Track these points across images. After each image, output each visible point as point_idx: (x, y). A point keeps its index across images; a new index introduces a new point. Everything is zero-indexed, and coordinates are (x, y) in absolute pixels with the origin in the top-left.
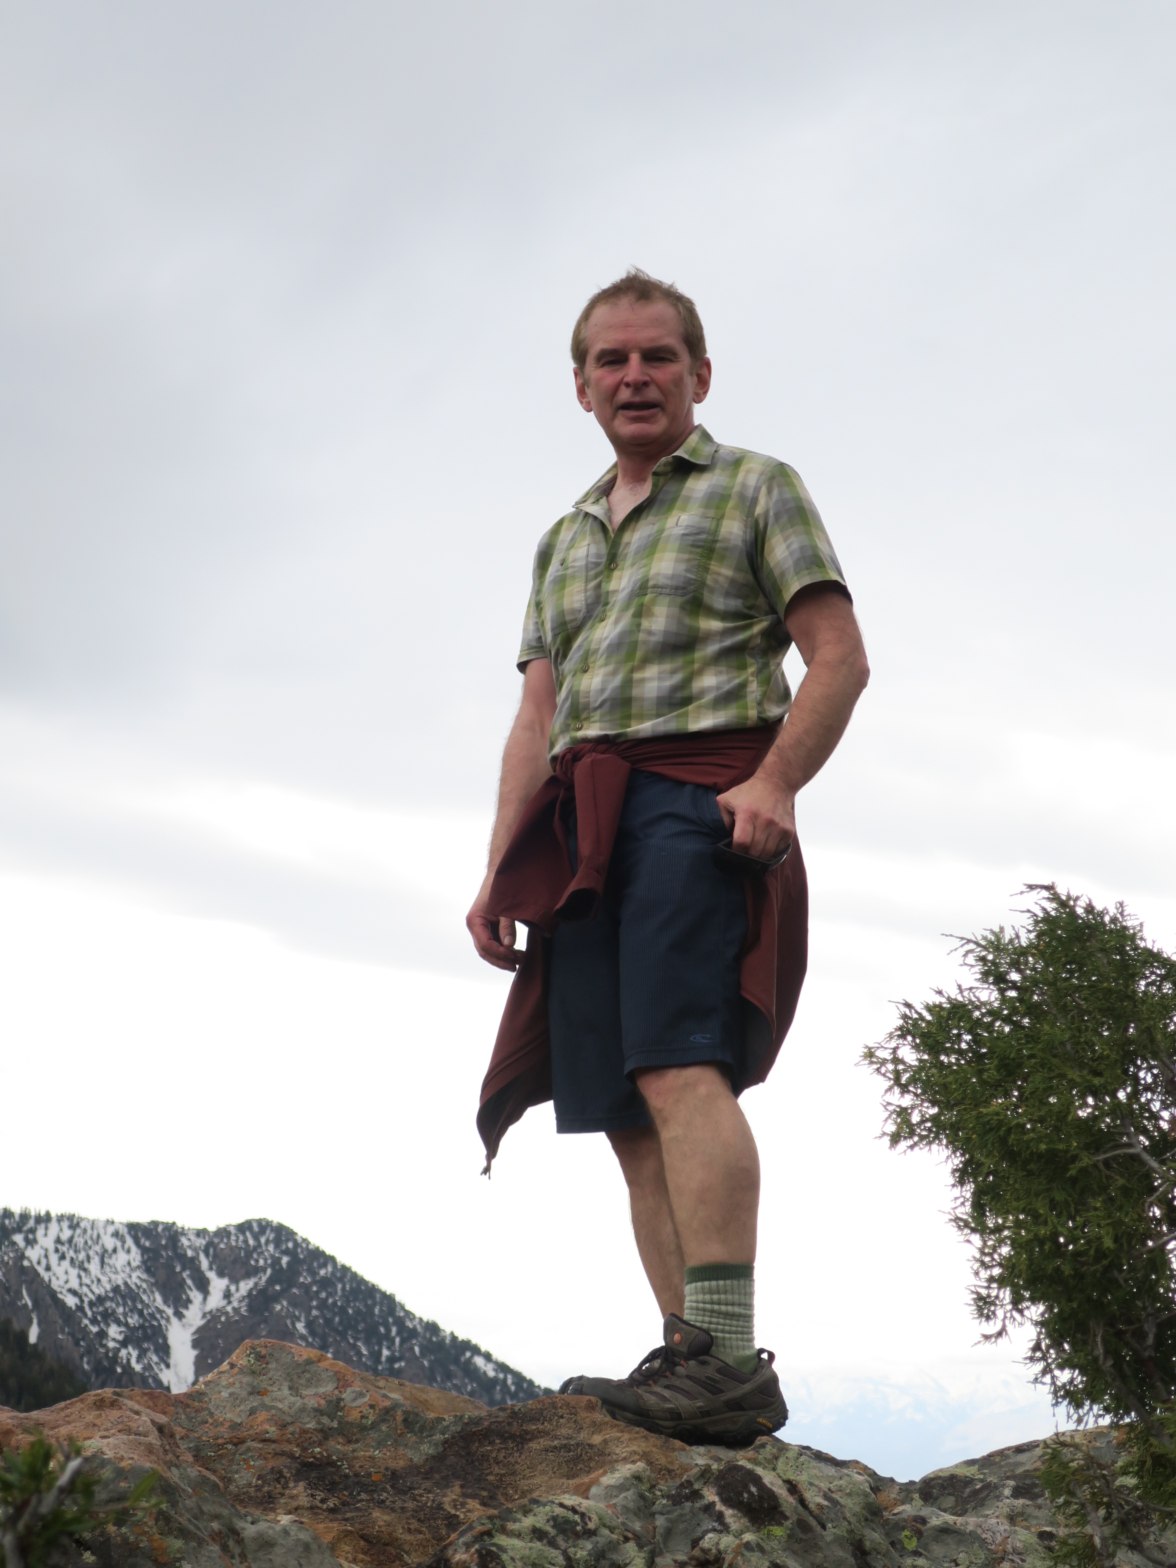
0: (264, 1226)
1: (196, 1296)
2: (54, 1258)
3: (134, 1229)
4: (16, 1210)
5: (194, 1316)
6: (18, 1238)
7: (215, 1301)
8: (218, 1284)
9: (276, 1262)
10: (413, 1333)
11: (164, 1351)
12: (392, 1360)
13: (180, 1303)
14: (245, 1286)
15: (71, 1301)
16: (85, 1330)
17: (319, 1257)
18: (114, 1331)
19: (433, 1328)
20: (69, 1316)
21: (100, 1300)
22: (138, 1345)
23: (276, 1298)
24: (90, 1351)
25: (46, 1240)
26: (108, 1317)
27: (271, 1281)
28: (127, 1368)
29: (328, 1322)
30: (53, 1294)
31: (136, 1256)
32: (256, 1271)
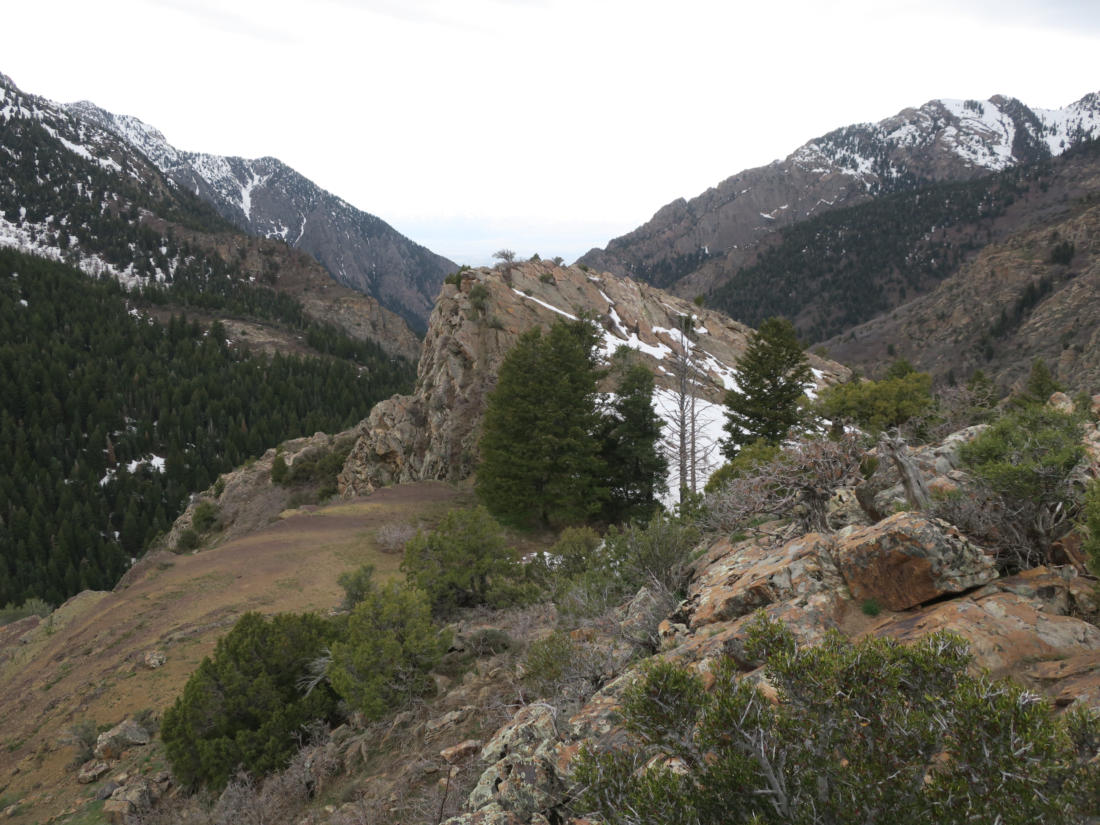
0: (270, 159)
1: (250, 181)
2: (202, 168)
3: (228, 159)
4: (188, 152)
5: (250, 187)
6: (190, 161)
7: (256, 182)
8: (257, 177)
9: (275, 170)
10: (320, 194)
11: (241, 198)
12: (313, 202)
13: (245, 183)
14: (265, 178)
15: (209, 182)
16: (214, 192)
17: (288, 169)
18: (224, 191)
19: (326, 192)
20: (208, 186)
21: (219, 181)
22: (232, 196)
23: (275, 182)
24: (216, 197)
25: (199, 162)
26: (221, 187)
27: (274, 176)
28: (229, 203)
29: (293, 190)
30: (203, 179)
31: (229, 168)
32: (269, 173)
